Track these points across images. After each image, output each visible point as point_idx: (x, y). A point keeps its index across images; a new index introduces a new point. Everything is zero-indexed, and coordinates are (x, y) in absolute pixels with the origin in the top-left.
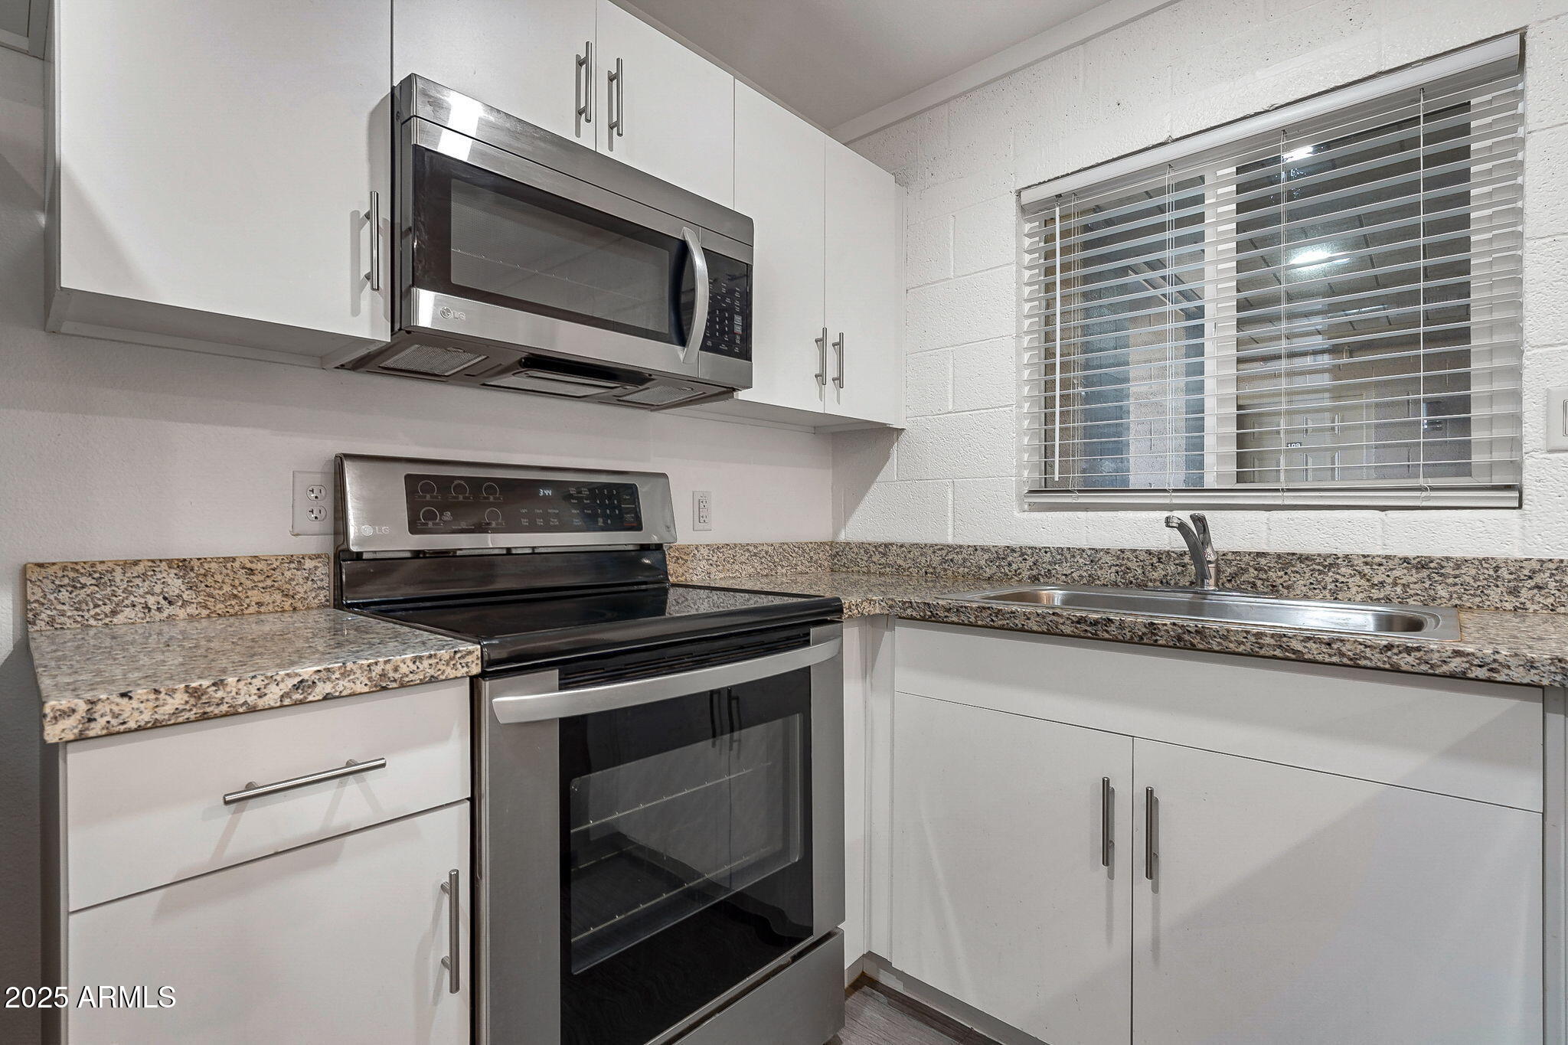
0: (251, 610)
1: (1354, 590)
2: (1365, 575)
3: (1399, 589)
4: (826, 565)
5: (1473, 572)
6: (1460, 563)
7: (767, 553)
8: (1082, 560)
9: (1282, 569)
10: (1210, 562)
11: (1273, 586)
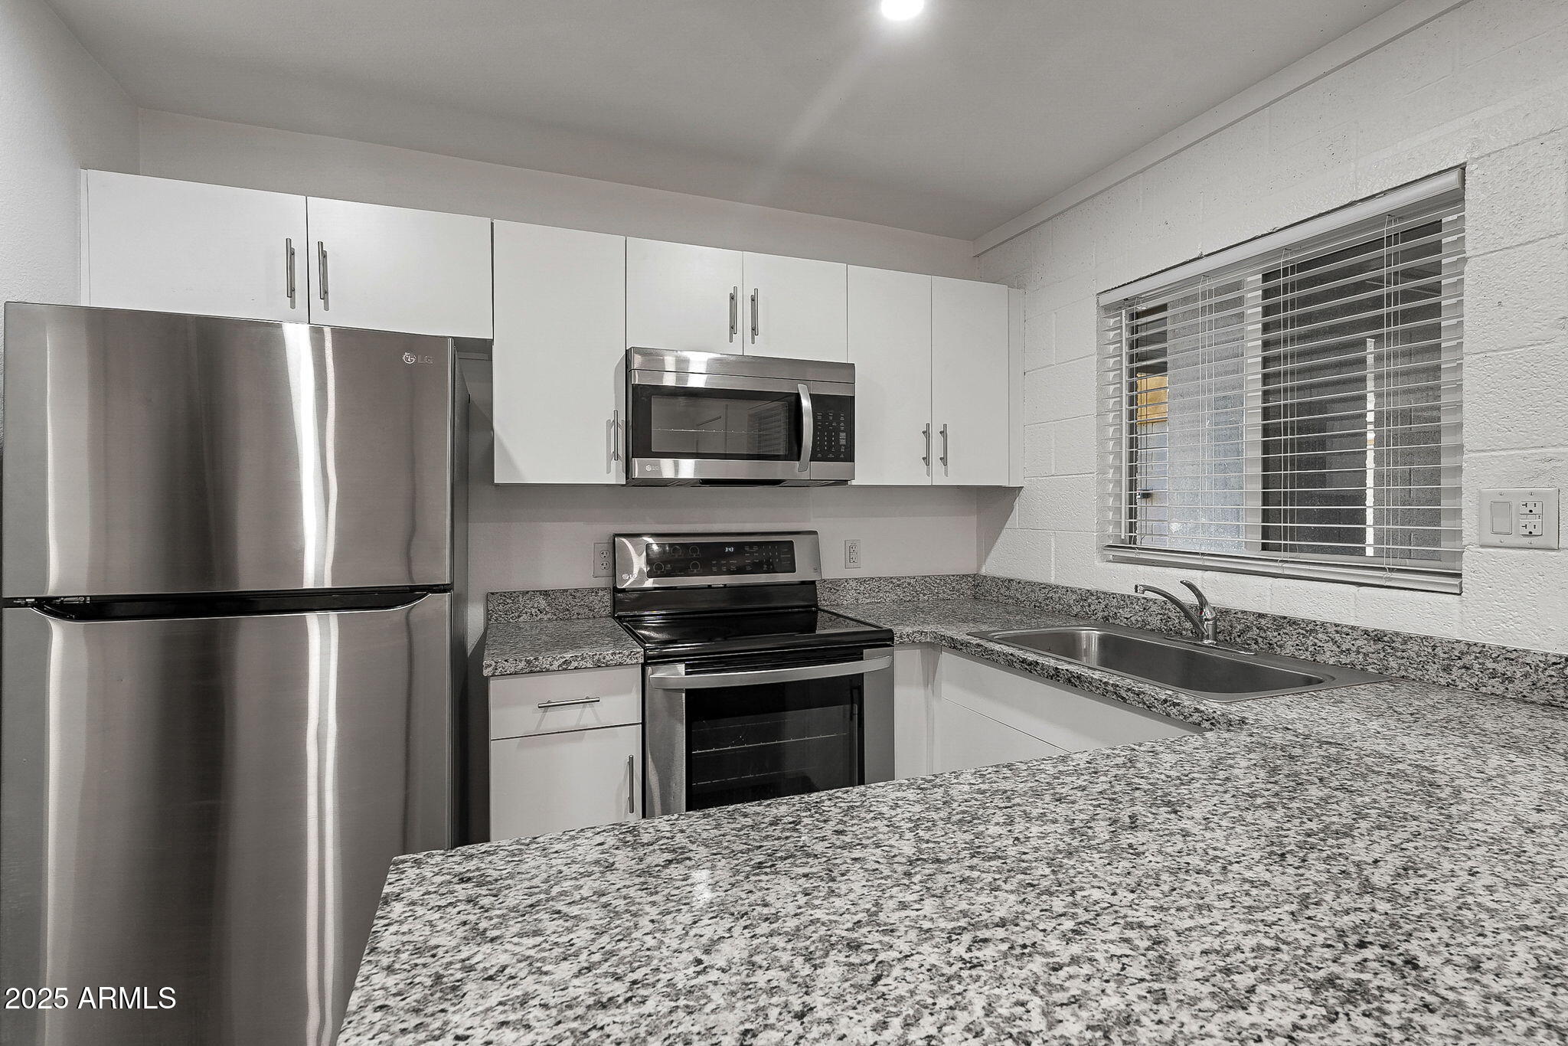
0: (574, 617)
1: (1328, 654)
2: (1336, 642)
3: (1361, 656)
4: (969, 593)
5: (1416, 648)
6: (1407, 639)
7: (909, 584)
8: (1137, 607)
9: (1276, 630)
10: (1206, 620)
11: (1270, 644)
